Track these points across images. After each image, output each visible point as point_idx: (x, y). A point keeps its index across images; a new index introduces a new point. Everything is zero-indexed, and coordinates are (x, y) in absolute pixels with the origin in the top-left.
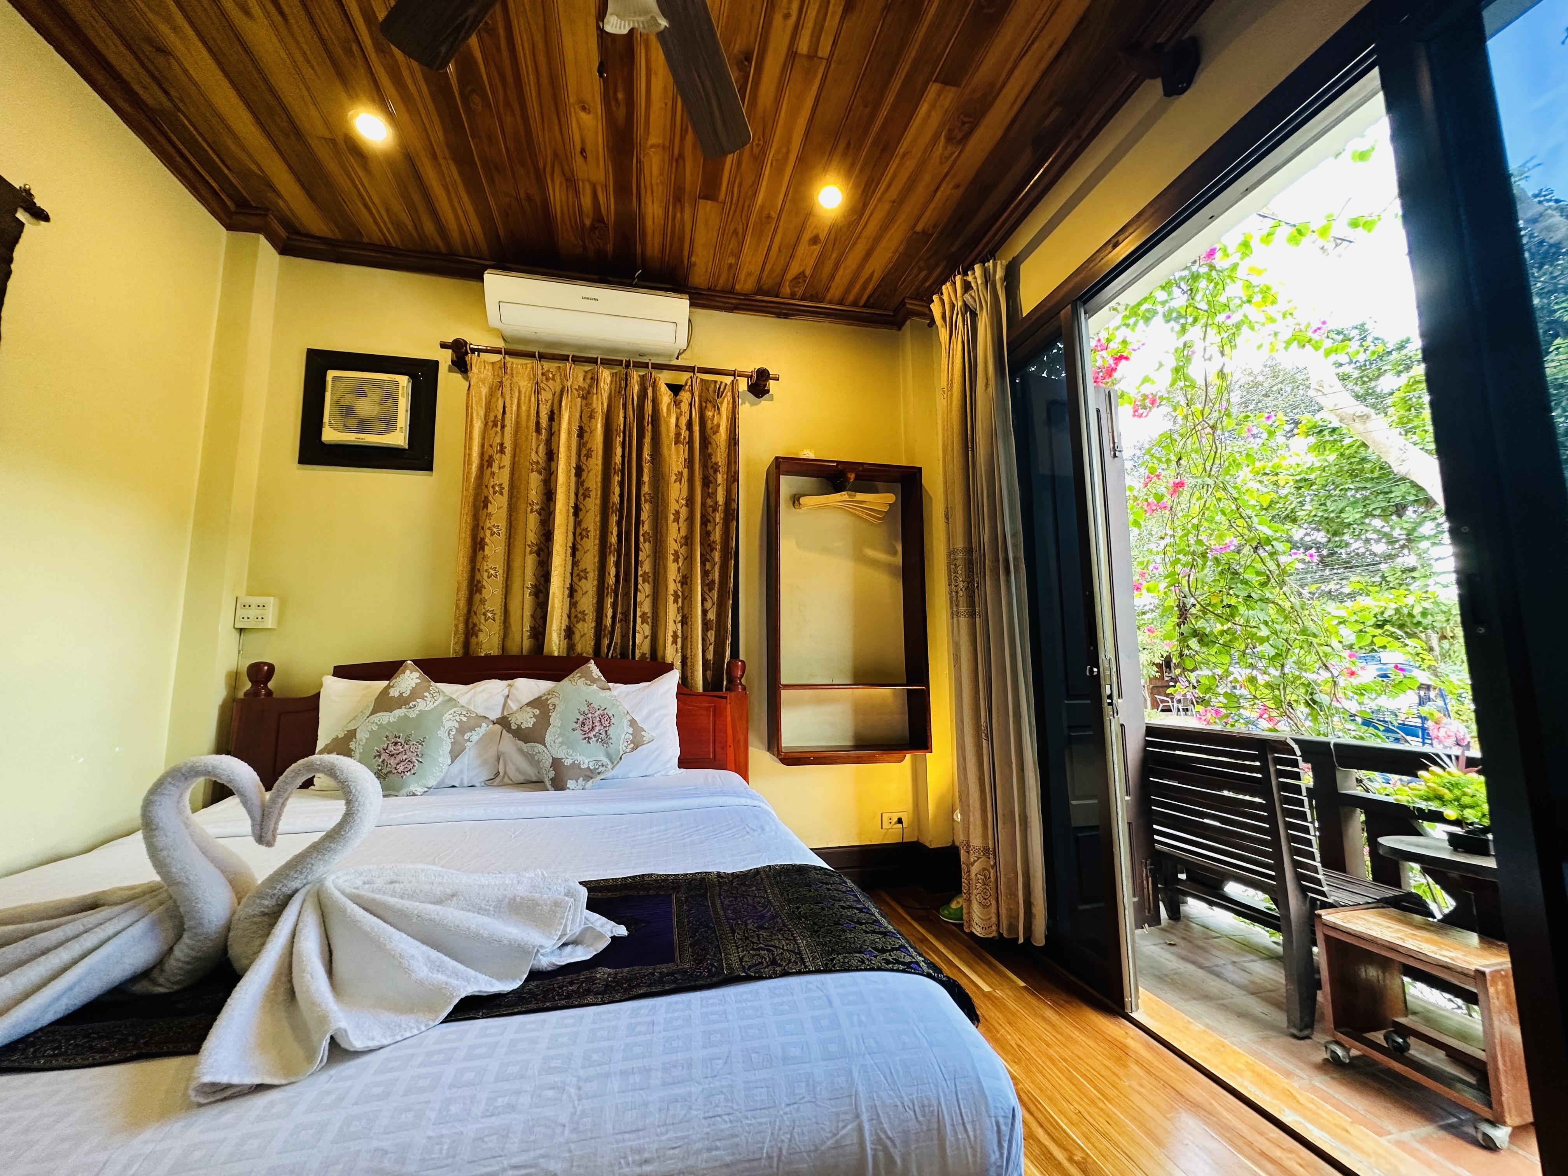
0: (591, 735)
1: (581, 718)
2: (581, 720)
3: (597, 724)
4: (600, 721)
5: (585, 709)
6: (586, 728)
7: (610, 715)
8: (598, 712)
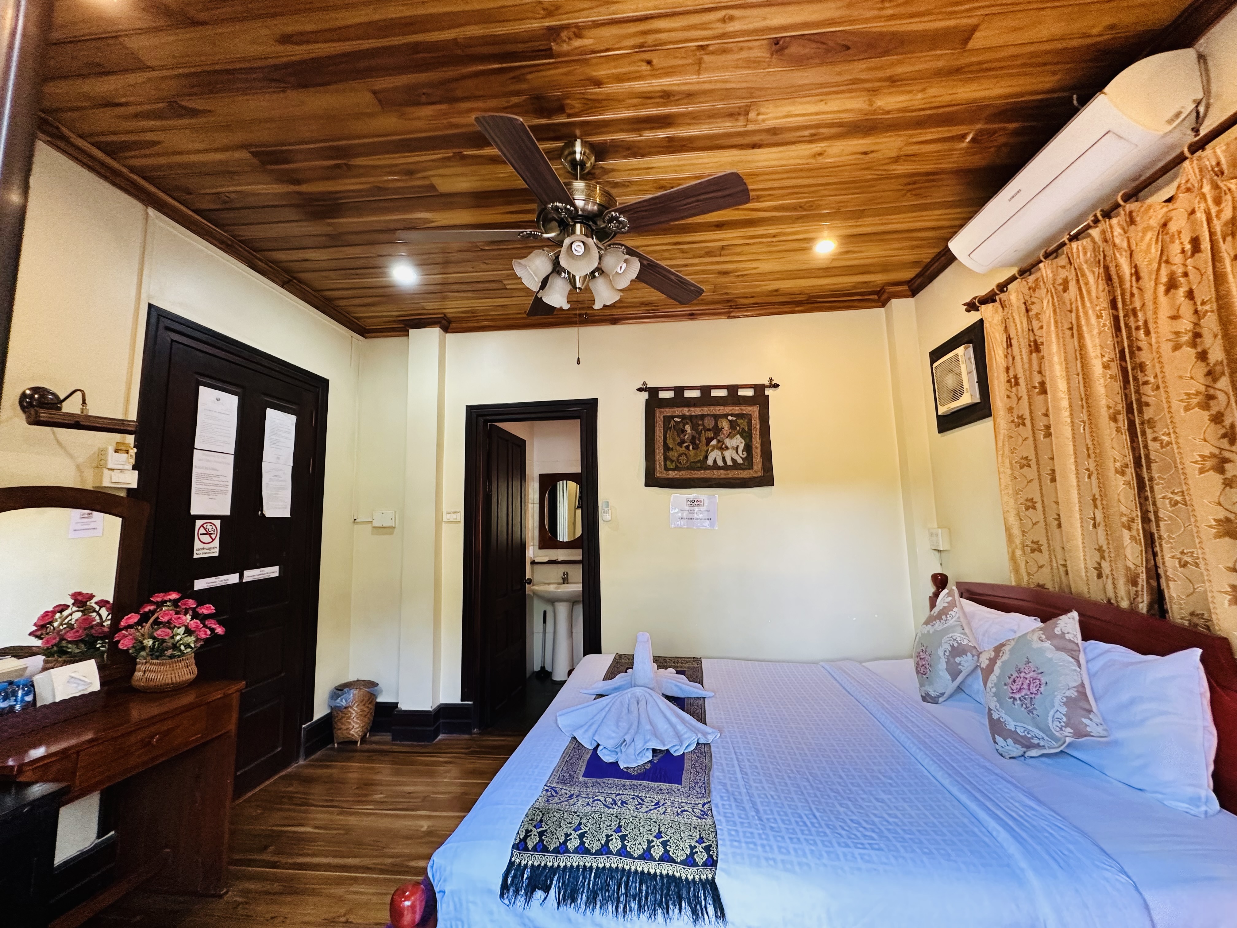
0: (1017, 696)
1: (1015, 675)
2: (1014, 676)
3: (1025, 686)
4: (1029, 685)
5: (1022, 666)
6: (1014, 687)
7: (1043, 681)
8: (1032, 674)
